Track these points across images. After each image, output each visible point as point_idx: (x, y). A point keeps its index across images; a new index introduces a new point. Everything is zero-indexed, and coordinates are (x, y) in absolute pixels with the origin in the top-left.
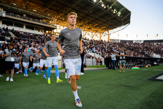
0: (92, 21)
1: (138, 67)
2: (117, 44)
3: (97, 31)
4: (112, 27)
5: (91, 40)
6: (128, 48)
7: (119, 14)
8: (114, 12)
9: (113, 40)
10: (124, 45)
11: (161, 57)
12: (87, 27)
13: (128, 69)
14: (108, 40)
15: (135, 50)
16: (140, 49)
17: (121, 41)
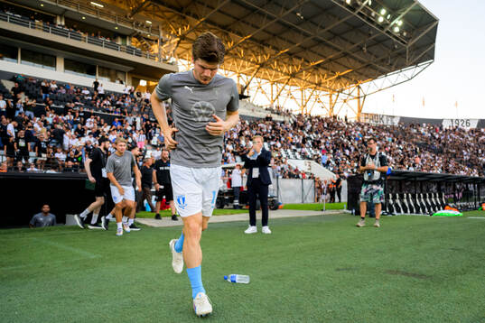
0: (304, 48)
1: (456, 208)
2: (387, 130)
3: (319, 84)
4: (373, 71)
5: (300, 115)
6: (426, 146)
7: (395, 25)
8: (381, 20)
9: (374, 116)
10: (412, 136)
12: (285, 70)
13: (421, 214)
14: (359, 118)
15: (448, 152)
16: (467, 147)
17: (402, 119)
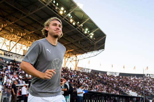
2: (86, 74)
4: (82, 51)
6: (101, 81)
7: (91, 35)
8: (86, 32)
9: (82, 68)
10: (96, 77)
11: (138, 95)
14: (76, 69)
15: (108, 84)
16: (115, 82)
17: (92, 70)
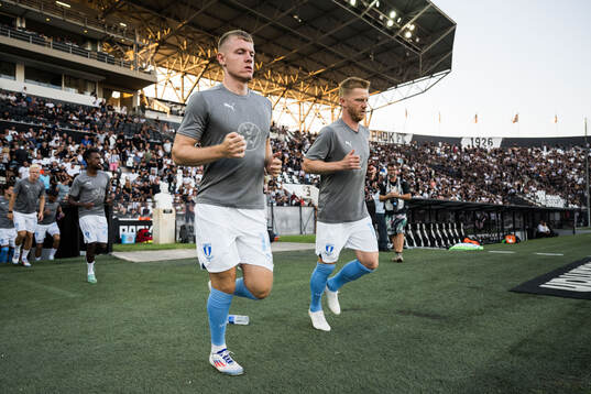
0: (301, 56)
1: (477, 240)
2: (398, 150)
3: (320, 97)
4: (382, 83)
5: (298, 132)
6: (442, 168)
7: (407, 29)
8: (390, 23)
9: (383, 134)
10: (426, 157)
11: (567, 205)
12: (280, 80)
13: (437, 248)
15: (467, 176)
16: (489, 170)
17: (415, 137)
